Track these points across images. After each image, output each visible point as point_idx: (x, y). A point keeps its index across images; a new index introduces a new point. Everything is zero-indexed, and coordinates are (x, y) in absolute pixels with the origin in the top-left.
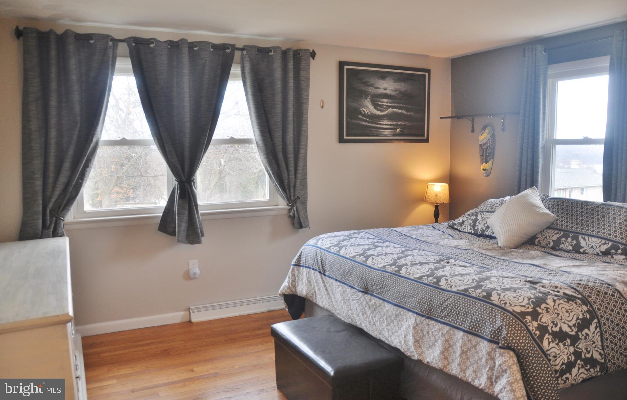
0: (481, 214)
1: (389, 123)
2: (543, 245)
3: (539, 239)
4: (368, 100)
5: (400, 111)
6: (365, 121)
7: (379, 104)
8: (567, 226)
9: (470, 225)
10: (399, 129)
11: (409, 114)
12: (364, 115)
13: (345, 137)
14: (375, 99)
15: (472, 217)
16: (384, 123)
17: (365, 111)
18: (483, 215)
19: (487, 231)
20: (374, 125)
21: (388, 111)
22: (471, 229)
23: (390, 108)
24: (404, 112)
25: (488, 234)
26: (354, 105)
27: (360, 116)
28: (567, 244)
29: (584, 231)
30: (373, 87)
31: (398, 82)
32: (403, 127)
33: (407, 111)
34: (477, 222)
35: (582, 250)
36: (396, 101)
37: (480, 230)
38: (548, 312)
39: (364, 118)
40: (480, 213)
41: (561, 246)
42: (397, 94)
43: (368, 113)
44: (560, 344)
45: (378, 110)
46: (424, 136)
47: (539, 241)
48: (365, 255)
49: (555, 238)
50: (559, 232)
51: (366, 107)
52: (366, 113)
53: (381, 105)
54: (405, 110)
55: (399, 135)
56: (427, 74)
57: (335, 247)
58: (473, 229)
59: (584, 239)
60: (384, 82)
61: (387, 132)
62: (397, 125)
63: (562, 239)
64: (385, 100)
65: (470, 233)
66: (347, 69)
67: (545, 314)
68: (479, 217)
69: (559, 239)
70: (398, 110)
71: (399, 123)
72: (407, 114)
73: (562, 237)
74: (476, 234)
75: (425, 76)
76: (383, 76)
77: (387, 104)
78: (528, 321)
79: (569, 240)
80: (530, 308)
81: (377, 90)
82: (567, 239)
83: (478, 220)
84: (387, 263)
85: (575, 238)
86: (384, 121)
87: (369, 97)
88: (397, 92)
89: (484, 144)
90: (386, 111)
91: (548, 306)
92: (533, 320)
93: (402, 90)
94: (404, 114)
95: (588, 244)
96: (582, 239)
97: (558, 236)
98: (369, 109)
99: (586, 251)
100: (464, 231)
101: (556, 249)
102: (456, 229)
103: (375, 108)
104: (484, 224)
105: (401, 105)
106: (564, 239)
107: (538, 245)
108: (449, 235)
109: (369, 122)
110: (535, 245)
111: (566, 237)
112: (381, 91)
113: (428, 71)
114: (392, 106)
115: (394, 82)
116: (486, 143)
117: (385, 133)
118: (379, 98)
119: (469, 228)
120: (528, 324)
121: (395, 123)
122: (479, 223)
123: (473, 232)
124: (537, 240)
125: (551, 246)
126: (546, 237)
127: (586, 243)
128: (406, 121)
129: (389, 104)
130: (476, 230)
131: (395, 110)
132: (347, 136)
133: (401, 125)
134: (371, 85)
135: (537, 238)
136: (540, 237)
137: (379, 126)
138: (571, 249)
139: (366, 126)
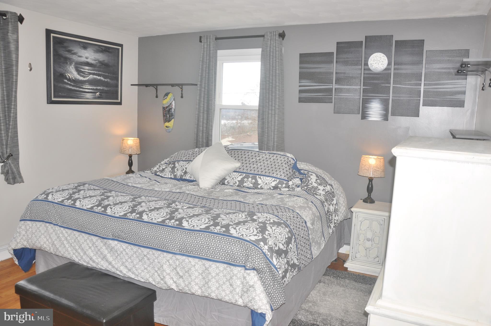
0: (178, 163)
1: (90, 88)
2: (231, 185)
3: (228, 180)
4: (72, 66)
5: (99, 78)
6: (70, 85)
7: (81, 71)
8: (247, 170)
9: (170, 172)
10: (99, 93)
11: (106, 80)
12: (69, 80)
13: (53, 99)
14: (79, 66)
15: (170, 165)
16: (86, 87)
17: (70, 76)
18: (179, 163)
19: (185, 176)
20: (77, 89)
21: (89, 77)
22: (171, 175)
23: (91, 74)
24: (102, 78)
25: (186, 178)
26: (61, 70)
27: (66, 81)
28: (249, 183)
29: (260, 173)
30: (77, 55)
31: (98, 53)
32: (101, 92)
33: (105, 78)
34: (176, 169)
35: (259, 186)
36: (96, 69)
37: (179, 175)
38: (271, 237)
39: (69, 83)
40: (176, 162)
41: (245, 184)
42: (97, 63)
43: (72, 78)
44: (280, 258)
45: (81, 76)
46: (117, 99)
47: (228, 182)
48: (102, 206)
49: (240, 178)
50: (242, 174)
51: (71, 72)
52: (71, 78)
53: (83, 71)
54: (103, 77)
55: (99, 98)
56: (120, 48)
57: (68, 200)
58: (173, 175)
59: (260, 178)
60: (85, 51)
61: (89, 96)
62: (97, 89)
63: (245, 179)
64: (87, 68)
65: (171, 178)
66: (53, 37)
67: (270, 239)
68: (177, 165)
69: (243, 179)
70: (97, 77)
71: (99, 88)
72: (105, 81)
73: (244, 178)
74: (175, 178)
75: (118, 49)
76: (85, 46)
77: (88, 71)
78: (262, 246)
79: (250, 179)
80: (260, 236)
81: (79, 58)
82: (248, 179)
83: (176, 167)
84: (126, 211)
85: (254, 178)
86: (86, 85)
87: (73, 64)
88: (97, 61)
89: (167, 107)
90: (87, 77)
91: (269, 232)
92: (265, 245)
93: (101, 60)
94: (102, 80)
95: (263, 182)
96: (259, 179)
97: (241, 177)
98: (74, 74)
99: (262, 187)
100: (166, 176)
101: (241, 186)
102: (158, 175)
103: (78, 74)
104: (182, 171)
105: (100, 73)
106: (246, 179)
107: (227, 185)
108: (155, 180)
109: (73, 86)
110: (225, 184)
111: (247, 177)
112: (83, 59)
113: (121, 46)
114: (92, 73)
115: (94, 53)
116: (169, 106)
117: (86, 96)
118: (82, 65)
119: (170, 174)
120: (263, 248)
121: (95, 88)
122: (177, 170)
123: (173, 177)
124: (226, 181)
125: (237, 185)
126: (233, 178)
127: (262, 181)
128: (104, 86)
129: (90, 71)
130: (175, 176)
131: (95, 76)
132: (55, 97)
133: (99, 89)
134: (75, 54)
135: (227, 179)
136: (228, 179)
137: (82, 90)
138: (252, 185)
139: (70, 90)
